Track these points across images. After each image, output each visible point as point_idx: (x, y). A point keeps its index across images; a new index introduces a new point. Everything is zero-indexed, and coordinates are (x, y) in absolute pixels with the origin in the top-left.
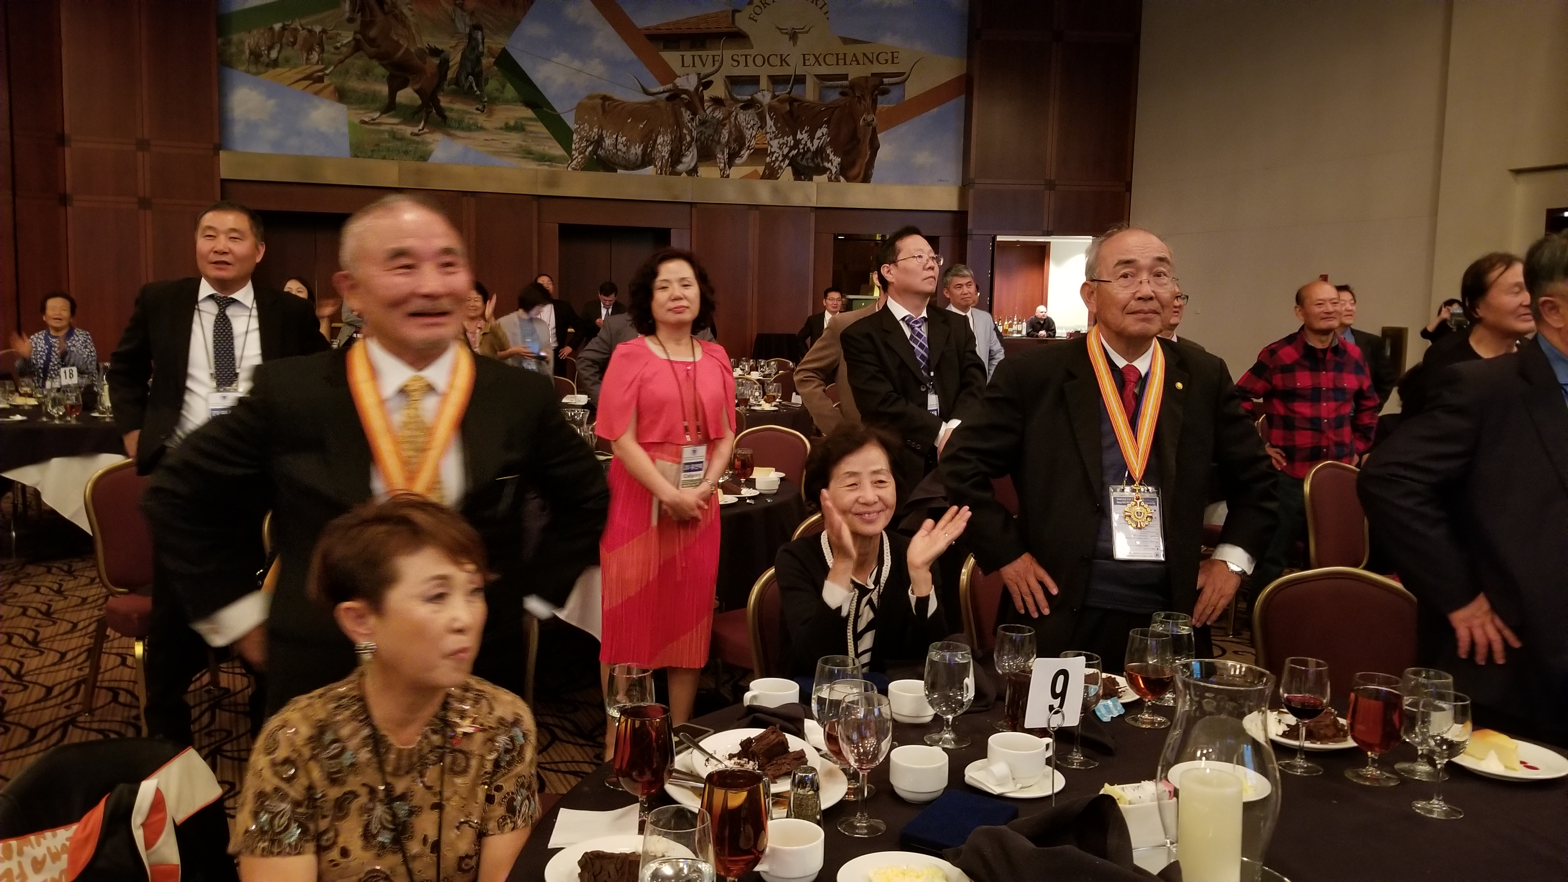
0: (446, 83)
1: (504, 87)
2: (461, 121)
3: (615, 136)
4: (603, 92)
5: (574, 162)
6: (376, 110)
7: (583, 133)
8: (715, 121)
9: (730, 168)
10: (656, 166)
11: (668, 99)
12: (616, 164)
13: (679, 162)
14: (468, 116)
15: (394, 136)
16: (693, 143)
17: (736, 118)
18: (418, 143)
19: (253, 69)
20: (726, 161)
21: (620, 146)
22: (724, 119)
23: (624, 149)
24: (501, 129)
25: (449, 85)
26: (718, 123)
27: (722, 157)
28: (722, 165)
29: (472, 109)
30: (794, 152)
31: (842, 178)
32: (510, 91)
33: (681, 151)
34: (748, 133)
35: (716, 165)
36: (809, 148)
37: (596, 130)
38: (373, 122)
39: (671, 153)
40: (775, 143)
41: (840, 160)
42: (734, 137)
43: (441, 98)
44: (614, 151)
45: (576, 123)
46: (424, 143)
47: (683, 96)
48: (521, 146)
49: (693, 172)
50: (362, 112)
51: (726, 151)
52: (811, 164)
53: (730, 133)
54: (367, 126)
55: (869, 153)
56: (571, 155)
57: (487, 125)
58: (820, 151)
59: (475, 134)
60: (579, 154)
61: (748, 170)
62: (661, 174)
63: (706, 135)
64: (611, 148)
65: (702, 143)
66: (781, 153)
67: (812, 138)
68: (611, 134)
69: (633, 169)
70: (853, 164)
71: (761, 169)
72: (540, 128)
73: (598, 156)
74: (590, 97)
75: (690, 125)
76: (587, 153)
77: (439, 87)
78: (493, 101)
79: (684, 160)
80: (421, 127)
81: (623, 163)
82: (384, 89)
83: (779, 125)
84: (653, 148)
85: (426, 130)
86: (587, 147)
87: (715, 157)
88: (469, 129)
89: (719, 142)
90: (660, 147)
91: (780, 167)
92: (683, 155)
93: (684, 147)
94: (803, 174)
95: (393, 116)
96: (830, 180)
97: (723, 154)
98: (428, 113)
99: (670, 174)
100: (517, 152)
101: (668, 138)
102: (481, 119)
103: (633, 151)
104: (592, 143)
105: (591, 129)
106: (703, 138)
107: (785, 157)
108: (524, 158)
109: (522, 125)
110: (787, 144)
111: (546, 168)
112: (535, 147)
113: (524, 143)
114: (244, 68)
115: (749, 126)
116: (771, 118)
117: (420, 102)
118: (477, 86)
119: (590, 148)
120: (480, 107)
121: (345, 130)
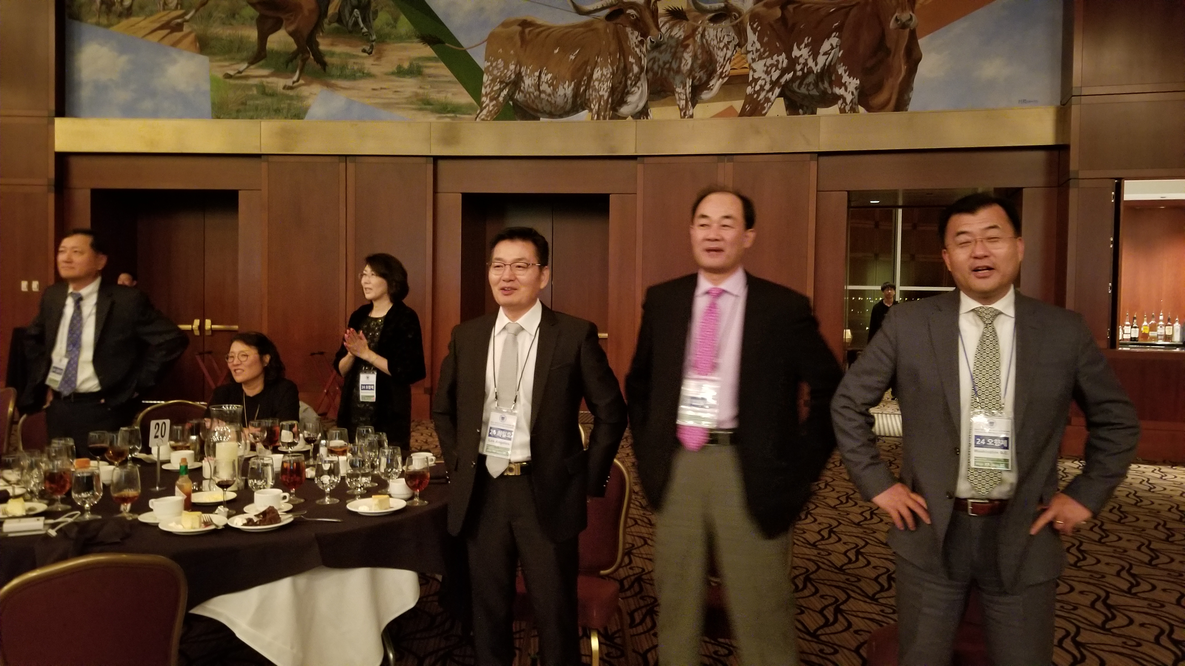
0: (326, 20)
1: (396, 20)
2: (343, 67)
3: (537, 74)
4: (523, 15)
5: (485, 112)
6: (243, 60)
7: (495, 72)
8: (673, 43)
9: (693, 106)
10: (591, 110)
11: (609, 17)
12: (537, 111)
13: (622, 102)
14: (353, 60)
15: (264, 91)
16: (643, 75)
17: (703, 36)
18: (291, 98)
19: (104, 20)
20: (689, 96)
21: (544, 87)
22: (687, 38)
23: (549, 90)
24: (393, 73)
25: (330, 23)
26: (677, 45)
27: (682, 92)
28: (683, 103)
29: (357, 51)
30: (788, 76)
31: (861, 109)
32: (404, 25)
33: (626, 86)
34: (720, 56)
35: (674, 103)
36: (810, 71)
37: (512, 67)
38: (240, 76)
39: (613, 91)
40: (759, 66)
41: (858, 82)
42: (699, 62)
43: (319, 40)
44: (536, 93)
45: (487, 59)
46: (300, 98)
47: (630, 11)
48: (417, 94)
49: (643, 113)
50: (227, 64)
51: (689, 82)
52: (814, 92)
53: (695, 57)
54: (232, 82)
55: (904, 68)
56: (480, 103)
57: (375, 70)
58: (828, 72)
59: (362, 83)
60: (491, 100)
61: (721, 106)
62: (598, 118)
63: (661, 63)
64: (532, 90)
65: (655, 74)
66: (768, 79)
67: (815, 54)
68: (532, 72)
69: (561, 116)
70: (878, 87)
71: (738, 105)
72: (442, 70)
73: (515, 102)
74: (505, 25)
75: (637, 50)
76: (501, 99)
77: (317, 26)
78: (383, 39)
79: (631, 99)
80: (295, 78)
81: (547, 109)
82: (253, 34)
83: (766, 39)
84: (588, 86)
85: (301, 82)
86: (501, 90)
87: (673, 92)
88: (353, 77)
89: (678, 71)
90: (596, 83)
91: (767, 100)
92: (628, 93)
93: (629, 82)
94: (801, 107)
95: (262, 67)
96: (842, 111)
97: (684, 86)
98: (304, 60)
99: (610, 118)
100: (412, 103)
101: (607, 71)
102: (369, 64)
103: (561, 91)
104: (507, 84)
105: (506, 67)
106: (656, 67)
107: (774, 84)
108: (421, 109)
109: (419, 67)
110: (777, 66)
111: (448, 120)
112: (435, 95)
113: (421, 91)
114: (94, 20)
115: (722, 45)
116: (754, 30)
117: (295, 47)
118: (364, 21)
119: (505, 92)
120: (367, 48)
121: (206, 87)
